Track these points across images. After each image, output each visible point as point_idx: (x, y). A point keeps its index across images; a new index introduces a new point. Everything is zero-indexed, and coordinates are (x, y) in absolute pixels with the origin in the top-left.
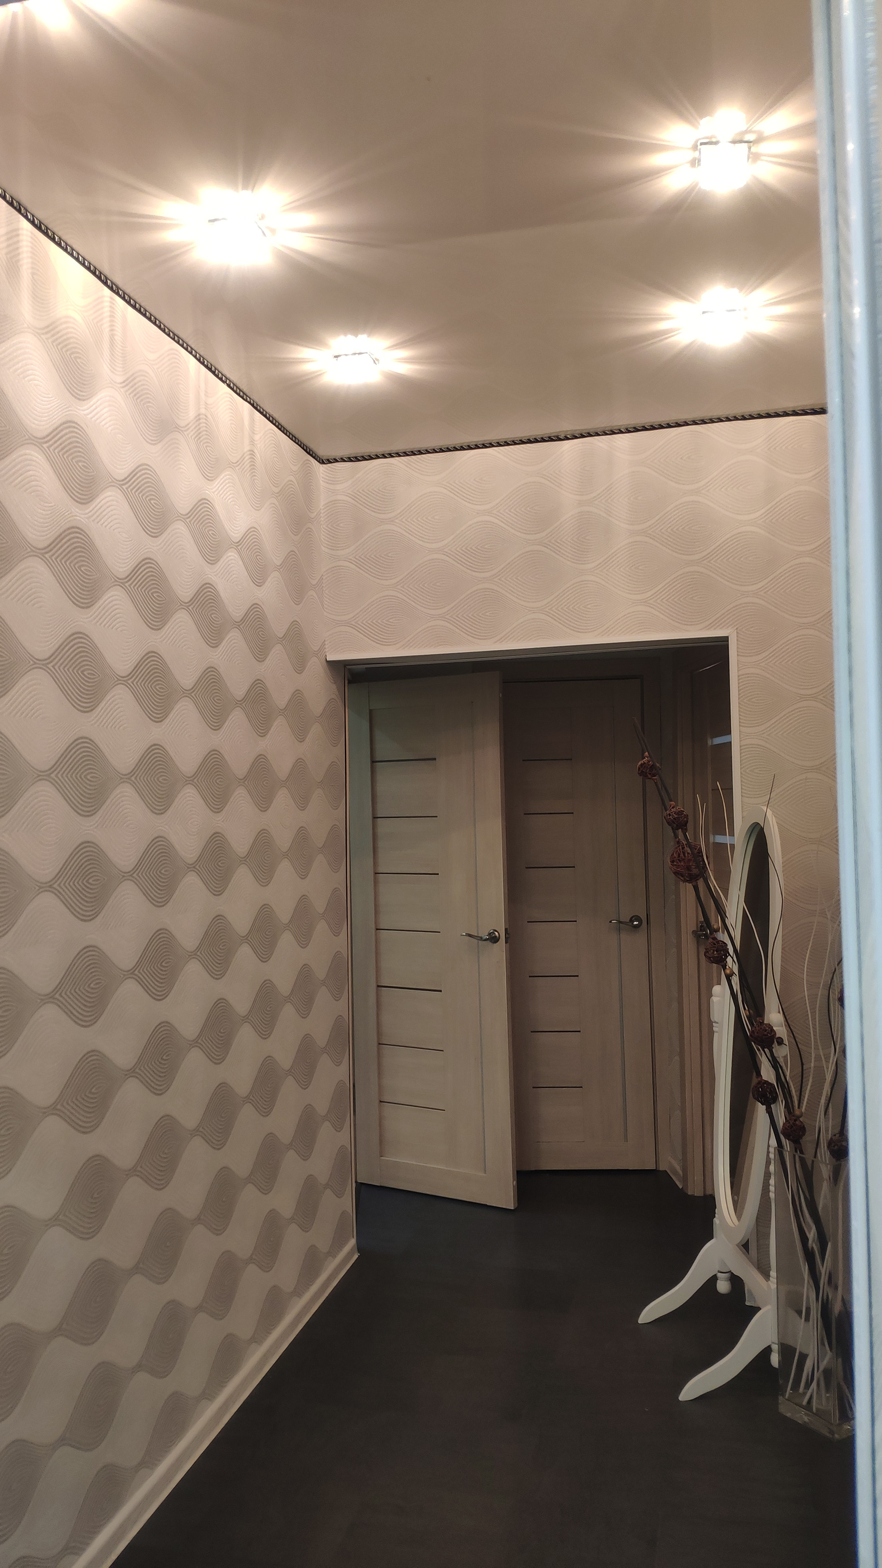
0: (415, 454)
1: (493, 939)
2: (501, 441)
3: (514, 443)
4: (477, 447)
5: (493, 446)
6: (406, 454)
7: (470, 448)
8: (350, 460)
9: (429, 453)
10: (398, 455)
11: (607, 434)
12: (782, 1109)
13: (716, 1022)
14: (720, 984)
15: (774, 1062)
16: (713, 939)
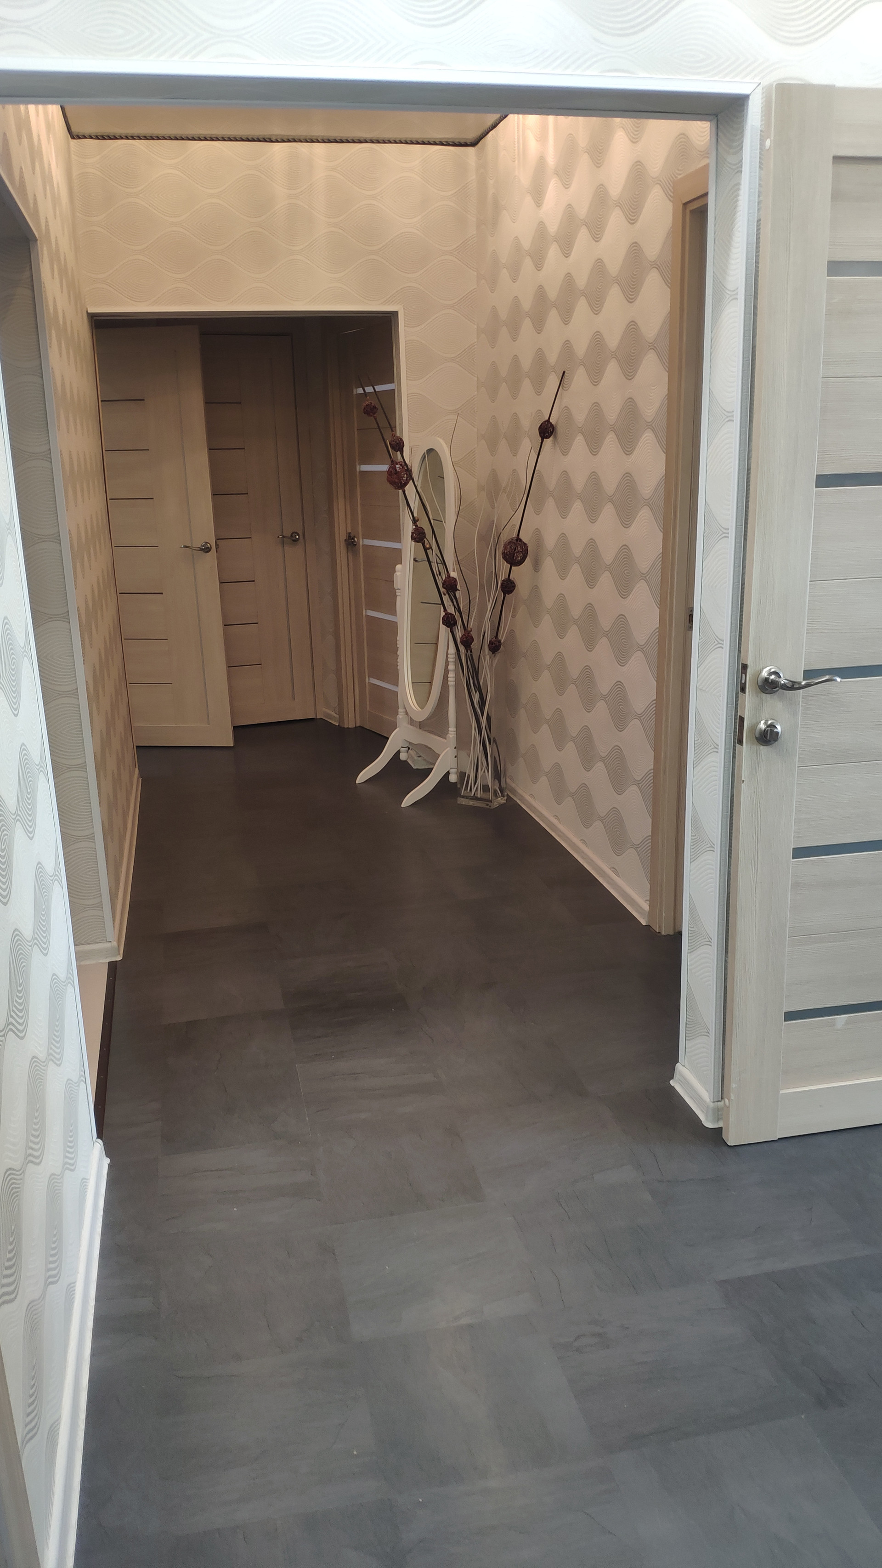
0: (153, 139)
1: (207, 550)
2: (226, 136)
3: (236, 140)
4: (206, 139)
5: (219, 140)
6: (146, 138)
7: (200, 139)
8: (97, 138)
9: (166, 139)
10: (139, 138)
11: (308, 142)
12: (459, 629)
13: (398, 589)
14: (401, 563)
15: (454, 601)
16: (416, 526)
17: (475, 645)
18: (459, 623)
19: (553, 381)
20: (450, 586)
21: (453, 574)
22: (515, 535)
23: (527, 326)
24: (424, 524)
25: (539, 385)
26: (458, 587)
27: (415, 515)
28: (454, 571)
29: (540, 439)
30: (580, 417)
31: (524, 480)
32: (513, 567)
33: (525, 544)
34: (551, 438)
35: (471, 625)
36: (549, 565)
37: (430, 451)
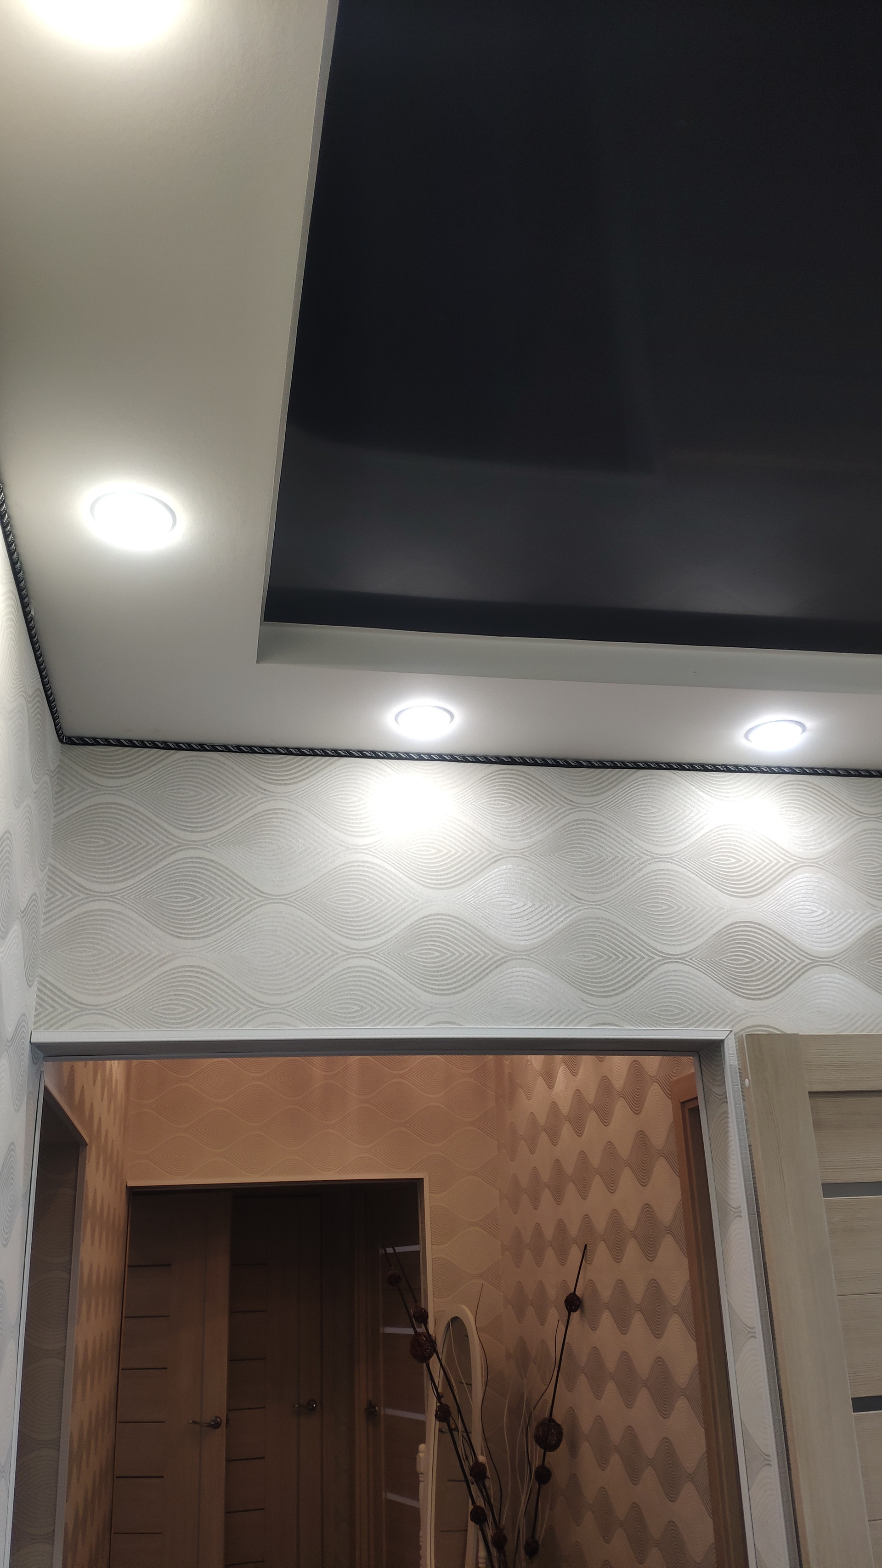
1: (216, 1425)
12: (490, 1525)
13: (421, 1473)
14: (425, 1443)
15: (484, 1490)
16: (441, 1403)
17: (509, 1547)
18: (490, 1519)
19: (575, 1253)
20: (478, 1473)
21: (482, 1459)
22: (547, 1415)
23: (546, 1196)
24: (448, 1400)
25: (562, 1257)
26: (488, 1474)
27: (440, 1390)
28: (482, 1454)
29: (566, 1312)
30: (606, 1293)
31: (554, 1352)
32: (547, 1453)
33: (559, 1426)
34: (578, 1312)
35: (503, 1522)
36: (586, 1451)
37: (455, 1319)
